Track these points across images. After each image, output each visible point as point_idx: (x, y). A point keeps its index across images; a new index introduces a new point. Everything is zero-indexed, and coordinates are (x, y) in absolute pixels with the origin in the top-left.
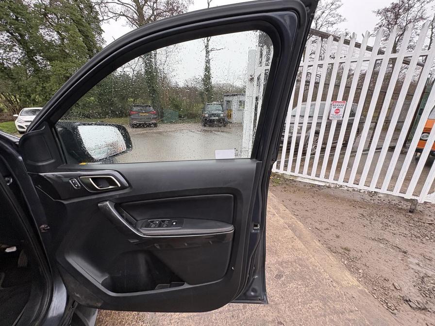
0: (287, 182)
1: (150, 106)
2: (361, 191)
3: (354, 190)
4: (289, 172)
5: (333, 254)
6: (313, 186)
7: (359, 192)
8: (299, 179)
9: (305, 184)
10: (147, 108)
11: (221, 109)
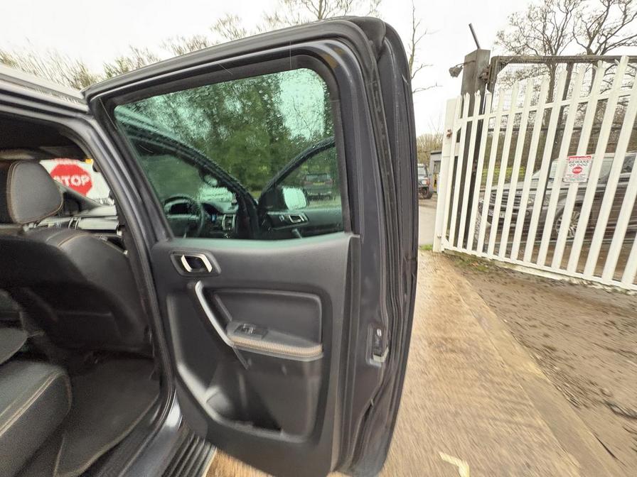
0: (500, 272)
1: (326, 174)
2: (629, 293)
3: (615, 291)
4: (501, 257)
5: (525, 347)
6: (543, 280)
7: (626, 294)
8: (518, 269)
9: (530, 277)
10: (323, 176)
11: (425, 173)
